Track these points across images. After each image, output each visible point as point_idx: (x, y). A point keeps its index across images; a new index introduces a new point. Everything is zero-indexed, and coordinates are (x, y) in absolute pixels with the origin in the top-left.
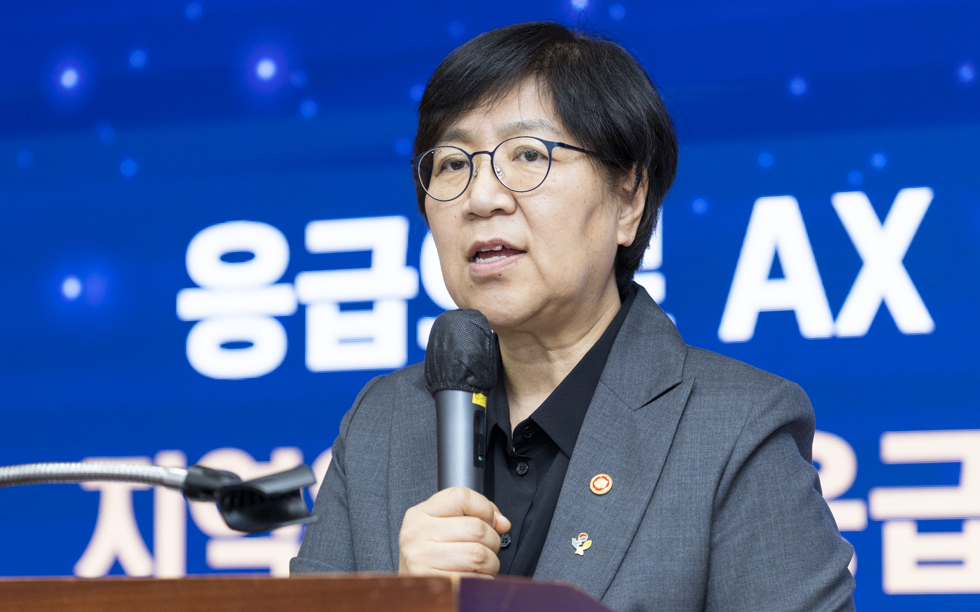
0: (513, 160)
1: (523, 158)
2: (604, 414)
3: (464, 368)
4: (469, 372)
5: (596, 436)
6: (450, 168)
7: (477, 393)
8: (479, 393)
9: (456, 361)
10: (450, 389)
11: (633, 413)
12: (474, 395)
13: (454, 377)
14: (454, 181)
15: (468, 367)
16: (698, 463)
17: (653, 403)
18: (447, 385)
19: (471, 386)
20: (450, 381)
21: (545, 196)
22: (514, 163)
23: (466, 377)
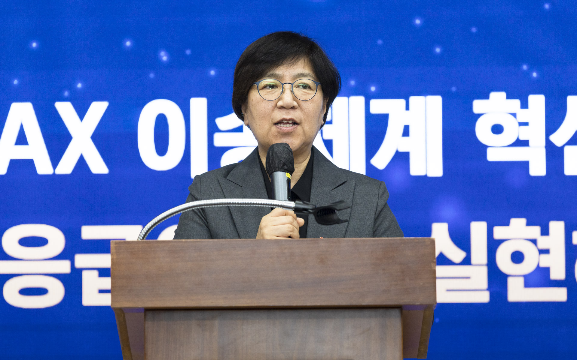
0: (297, 88)
1: (301, 87)
2: (318, 191)
3: (282, 163)
4: (284, 164)
5: (318, 200)
6: (268, 87)
7: (287, 173)
8: (288, 173)
9: (278, 161)
10: (277, 171)
11: (331, 191)
12: (286, 173)
13: (278, 166)
14: (270, 93)
15: (284, 162)
16: (365, 211)
17: (338, 188)
18: (276, 169)
19: (285, 169)
20: (277, 168)
21: (311, 103)
22: (297, 89)
23: (283, 166)
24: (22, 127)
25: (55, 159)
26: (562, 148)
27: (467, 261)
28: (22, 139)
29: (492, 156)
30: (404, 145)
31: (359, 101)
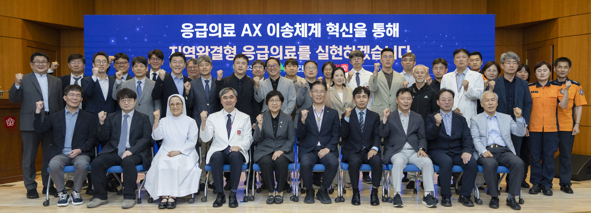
24: (247, 28)
25: (252, 34)
26: (342, 32)
27: (325, 52)
28: (247, 30)
29: (330, 34)
30: (314, 32)
31: (306, 24)
